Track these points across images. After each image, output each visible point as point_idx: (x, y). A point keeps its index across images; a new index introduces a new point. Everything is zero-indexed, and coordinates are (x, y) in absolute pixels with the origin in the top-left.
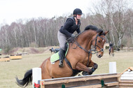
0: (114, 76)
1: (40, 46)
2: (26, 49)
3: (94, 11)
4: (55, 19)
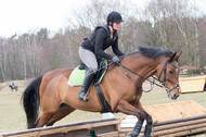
0: (110, 123)
3: (76, 23)
4: (17, 38)
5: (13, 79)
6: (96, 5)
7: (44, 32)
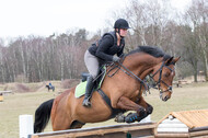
1: (31, 81)
2: (10, 85)
4: (55, 38)
5: (49, 79)
6: (136, 8)
7: (82, 33)
